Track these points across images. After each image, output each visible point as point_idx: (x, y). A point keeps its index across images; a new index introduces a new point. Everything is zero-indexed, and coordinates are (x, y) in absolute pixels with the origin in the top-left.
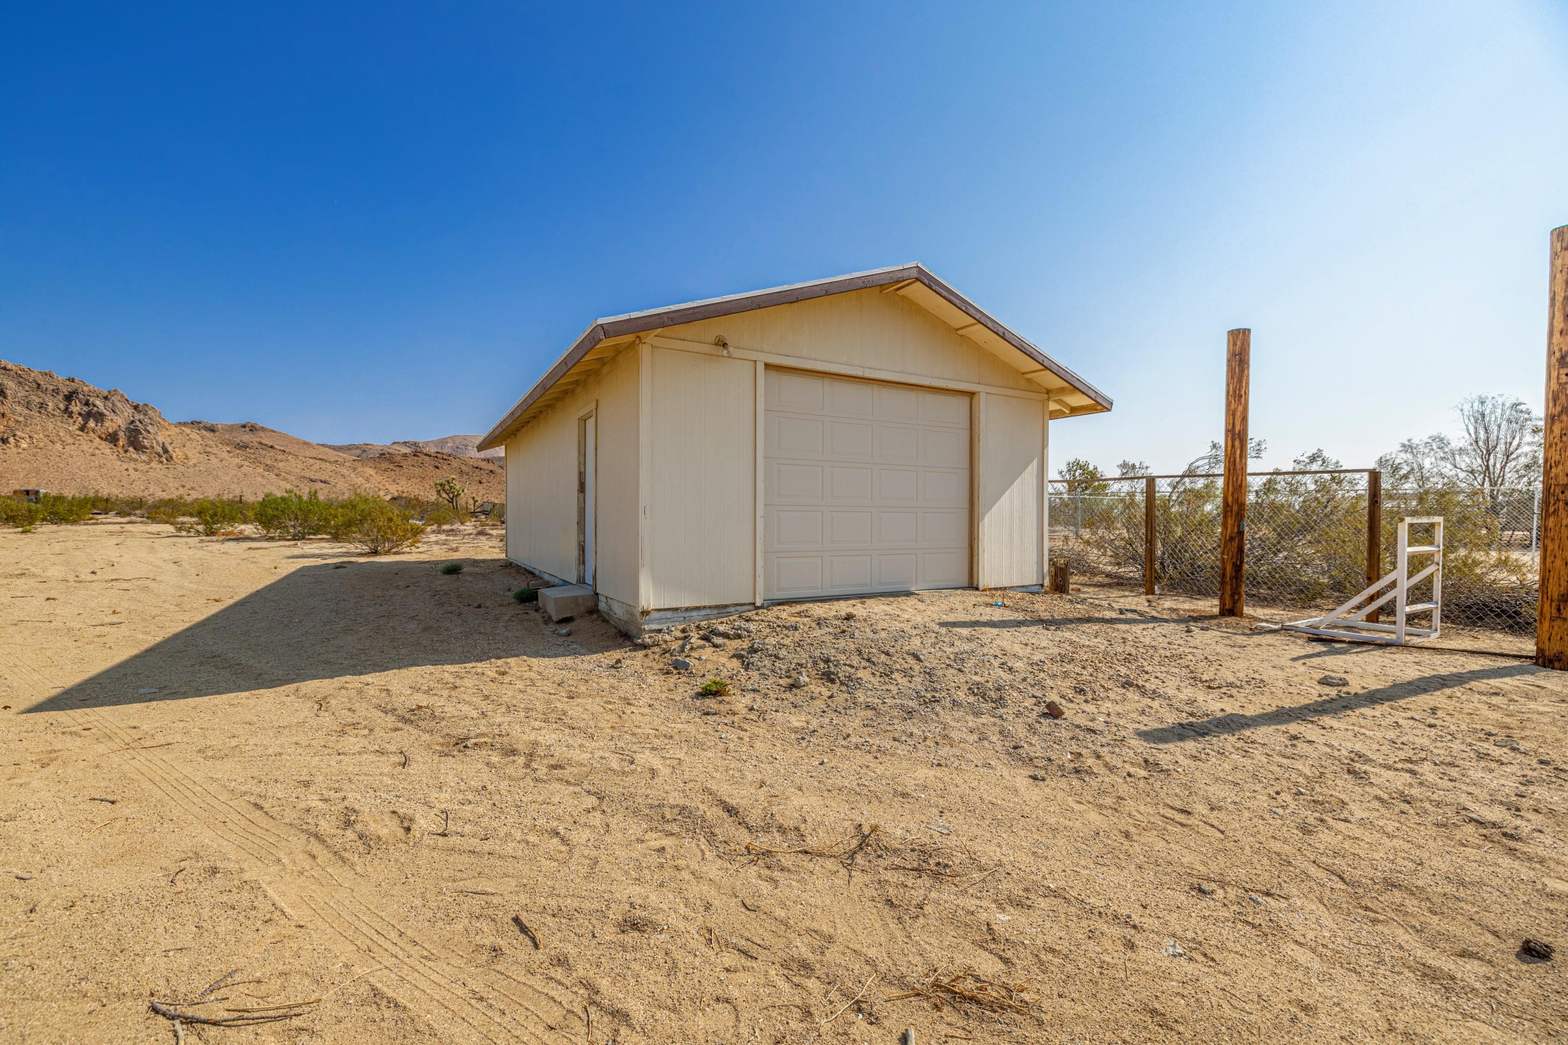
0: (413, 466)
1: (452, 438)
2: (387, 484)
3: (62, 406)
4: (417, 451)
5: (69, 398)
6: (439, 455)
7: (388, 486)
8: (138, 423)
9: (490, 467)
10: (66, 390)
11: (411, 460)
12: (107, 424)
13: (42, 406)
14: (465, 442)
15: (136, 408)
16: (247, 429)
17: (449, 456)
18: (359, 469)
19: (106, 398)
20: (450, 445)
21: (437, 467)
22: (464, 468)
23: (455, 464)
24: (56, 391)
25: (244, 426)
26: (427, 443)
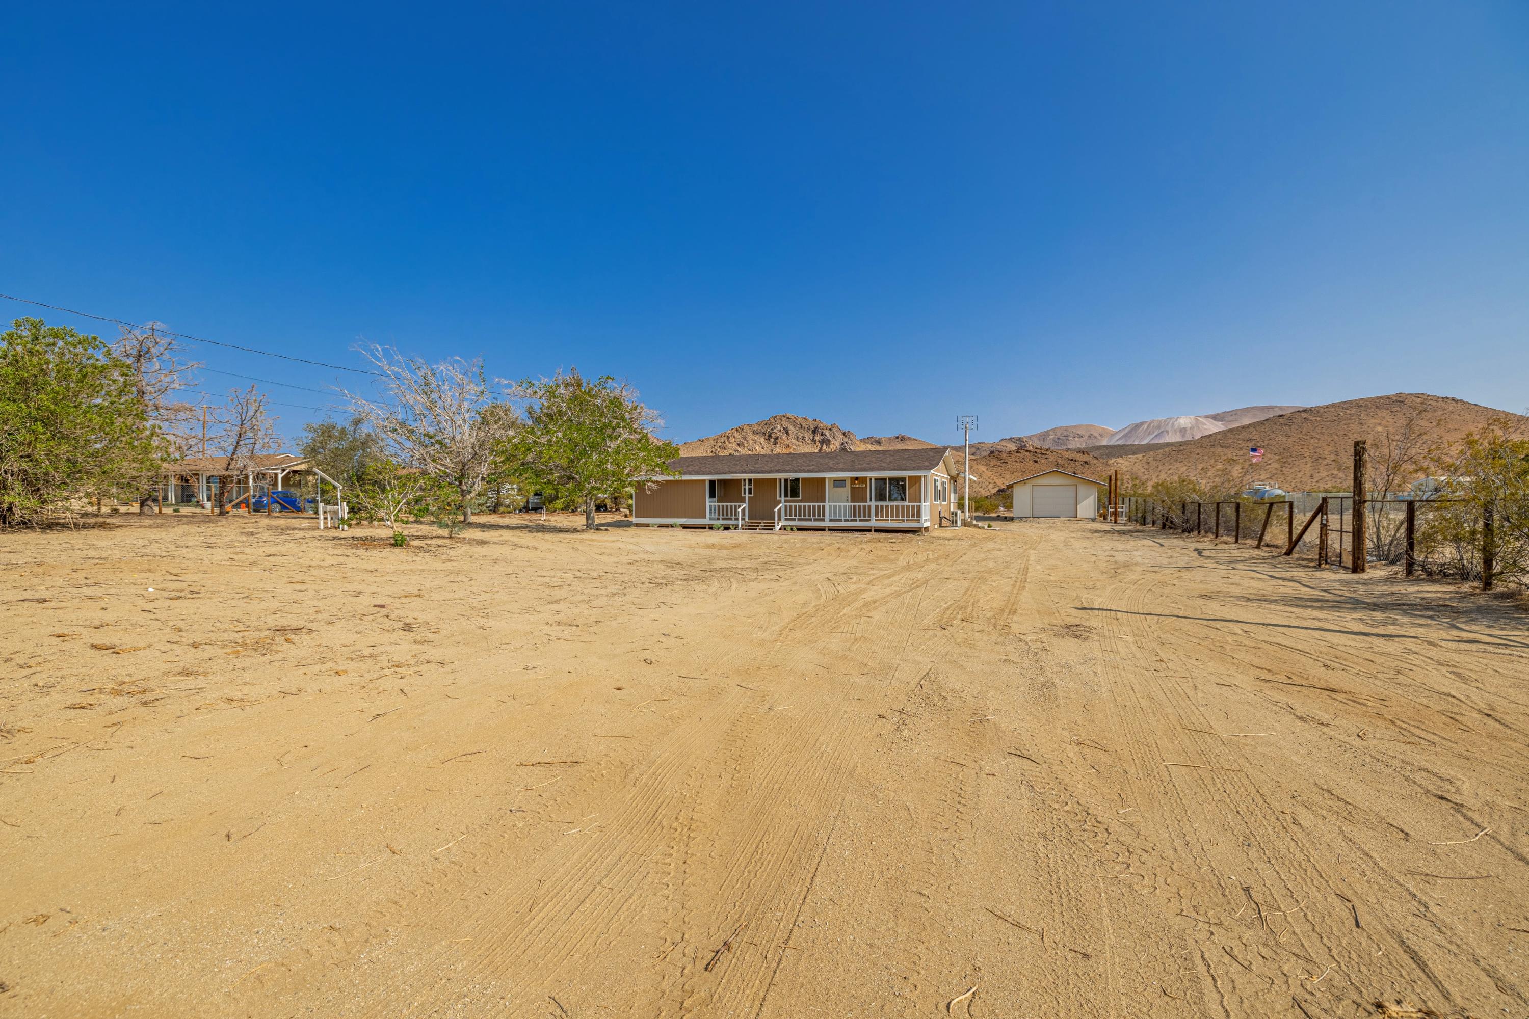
0: (1016, 461)
1: (1054, 430)
2: (995, 478)
3: (811, 438)
4: (1022, 447)
5: (814, 432)
6: (1038, 451)
7: (996, 480)
8: (845, 445)
9: (1086, 458)
10: (812, 427)
11: (1015, 457)
12: (831, 447)
13: (803, 438)
14: (1065, 433)
15: (844, 434)
16: (899, 439)
17: (1047, 450)
18: (975, 467)
19: (830, 430)
20: (1052, 437)
21: (1036, 462)
22: (1060, 461)
23: (1052, 458)
24: (809, 428)
25: (897, 438)
26: (1030, 438)
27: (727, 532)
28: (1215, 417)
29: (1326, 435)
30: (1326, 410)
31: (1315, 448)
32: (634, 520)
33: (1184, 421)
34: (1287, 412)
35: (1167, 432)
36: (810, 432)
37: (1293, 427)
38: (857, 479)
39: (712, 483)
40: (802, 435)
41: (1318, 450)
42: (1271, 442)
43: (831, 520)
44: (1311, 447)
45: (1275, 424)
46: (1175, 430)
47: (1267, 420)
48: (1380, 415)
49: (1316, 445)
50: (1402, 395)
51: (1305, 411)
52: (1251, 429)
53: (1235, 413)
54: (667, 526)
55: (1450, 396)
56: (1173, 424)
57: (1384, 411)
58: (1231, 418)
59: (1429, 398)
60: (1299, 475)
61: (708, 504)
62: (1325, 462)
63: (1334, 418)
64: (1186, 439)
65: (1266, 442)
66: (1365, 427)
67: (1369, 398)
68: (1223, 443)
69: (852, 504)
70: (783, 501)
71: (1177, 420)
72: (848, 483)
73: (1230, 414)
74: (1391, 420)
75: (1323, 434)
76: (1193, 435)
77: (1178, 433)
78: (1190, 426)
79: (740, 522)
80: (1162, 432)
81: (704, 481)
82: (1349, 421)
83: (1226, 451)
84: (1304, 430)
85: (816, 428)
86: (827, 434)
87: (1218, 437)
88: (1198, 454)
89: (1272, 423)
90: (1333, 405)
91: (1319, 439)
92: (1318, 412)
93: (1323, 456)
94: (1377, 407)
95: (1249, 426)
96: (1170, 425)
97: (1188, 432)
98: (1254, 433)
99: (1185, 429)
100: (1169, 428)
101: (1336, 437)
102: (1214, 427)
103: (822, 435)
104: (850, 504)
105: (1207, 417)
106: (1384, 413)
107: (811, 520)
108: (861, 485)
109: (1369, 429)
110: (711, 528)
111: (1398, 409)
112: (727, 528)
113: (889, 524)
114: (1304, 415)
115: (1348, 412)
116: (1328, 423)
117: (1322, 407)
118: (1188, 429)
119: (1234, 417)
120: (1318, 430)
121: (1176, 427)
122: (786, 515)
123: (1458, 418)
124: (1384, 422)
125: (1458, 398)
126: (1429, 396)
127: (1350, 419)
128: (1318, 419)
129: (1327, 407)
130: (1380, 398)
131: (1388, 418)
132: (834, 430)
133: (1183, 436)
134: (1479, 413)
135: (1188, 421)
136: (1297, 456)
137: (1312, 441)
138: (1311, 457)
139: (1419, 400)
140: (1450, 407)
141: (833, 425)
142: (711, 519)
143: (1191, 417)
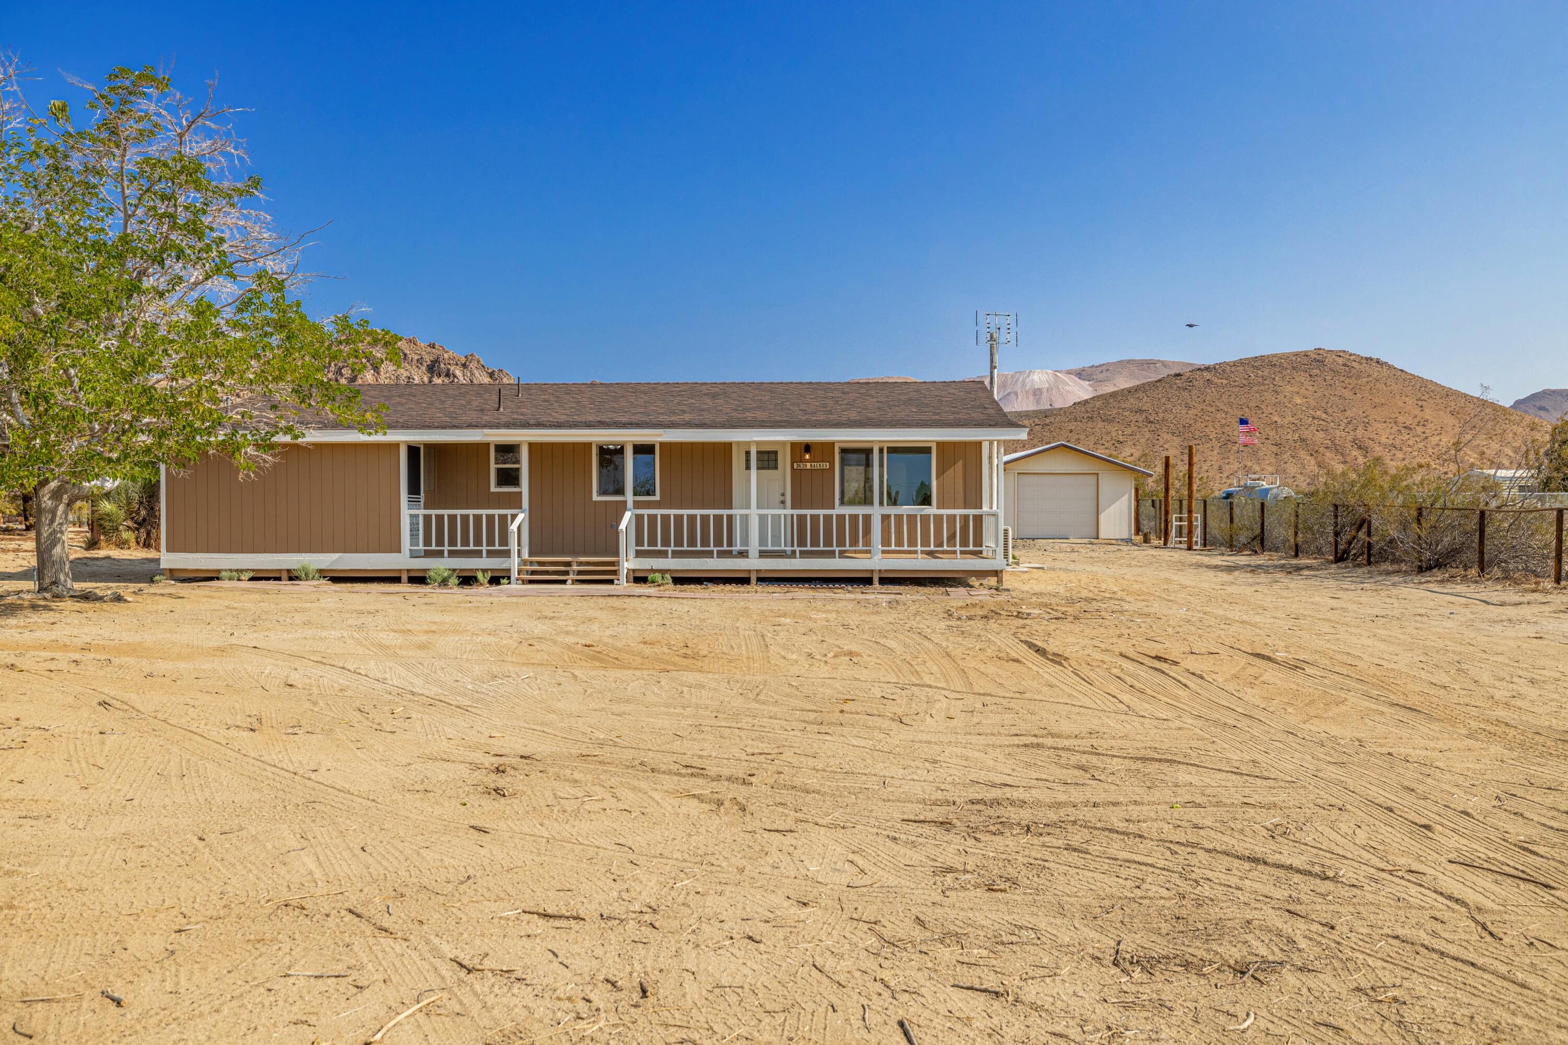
10: (428, 359)
24: (420, 361)
27: (467, 590)
28: (1081, 374)
29: (1234, 406)
30: (1233, 369)
31: (1223, 426)
32: (168, 560)
33: (1039, 378)
34: (1185, 370)
35: (1016, 394)
36: (424, 368)
37: (1193, 393)
38: (807, 447)
39: (413, 451)
40: (406, 374)
41: (1226, 429)
42: (1167, 416)
43: (763, 554)
44: (1218, 425)
45: (1171, 387)
46: (1027, 392)
47: (1160, 381)
48: (1297, 379)
49: (1223, 422)
50: (1321, 352)
51: (1207, 369)
52: (1140, 394)
53: (1105, 368)
54: (276, 577)
55: (1374, 356)
56: (1024, 381)
57: (1302, 373)
58: (1101, 377)
59: (1352, 358)
60: (1205, 468)
61: (406, 512)
62: (1235, 448)
63: (1244, 382)
64: (1042, 408)
65: (1161, 415)
66: (1281, 397)
67: (1283, 354)
68: (1105, 415)
69: (796, 512)
70: (630, 504)
71: (1029, 375)
72: (785, 459)
73: (1100, 369)
74: (1311, 388)
75: (1230, 405)
76: (1051, 400)
77: (1031, 398)
78: (1047, 385)
79: (514, 563)
80: (1009, 394)
81: (396, 446)
82: (1262, 387)
83: (1109, 427)
84: (1208, 398)
85: (436, 362)
86: (458, 373)
87: (1098, 404)
88: (1071, 431)
89: (1167, 385)
90: (1241, 362)
91: (1226, 413)
92: (1224, 371)
93: (1232, 439)
94: (1294, 368)
95: (1137, 389)
96: (1019, 383)
97: (1045, 394)
98: (1144, 400)
99: (1040, 390)
100: (1018, 388)
101: (1247, 410)
102: (1081, 391)
103: (447, 375)
104: (789, 512)
105: (1069, 372)
106: (1302, 377)
107: (709, 554)
108: (817, 465)
109: (1285, 400)
110: (419, 579)
111: (1318, 371)
112: (467, 580)
113: (919, 563)
114: (1207, 375)
115: (1260, 373)
116: (1237, 389)
117: (1228, 364)
118: (1044, 391)
119: (1105, 374)
120: (1225, 398)
121: (1027, 388)
122: (639, 542)
123: (1384, 388)
124: (1303, 391)
125: (1383, 359)
126: (1351, 355)
127: (1263, 384)
128: (1225, 382)
129: (1235, 364)
130: (1297, 354)
131: (1307, 384)
132: (472, 365)
133: (1038, 402)
134: (1407, 383)
135: (1045, 377)
136: (1200, 438)
137: (1218, 416)
138: (1218, 439)
139: (1340, 361)
140: (1375, 371)
141: (469, 358)
142: (414, 555)
143: (1049, 371)
